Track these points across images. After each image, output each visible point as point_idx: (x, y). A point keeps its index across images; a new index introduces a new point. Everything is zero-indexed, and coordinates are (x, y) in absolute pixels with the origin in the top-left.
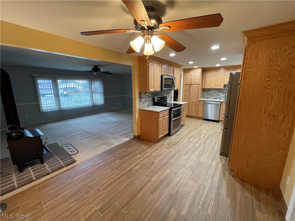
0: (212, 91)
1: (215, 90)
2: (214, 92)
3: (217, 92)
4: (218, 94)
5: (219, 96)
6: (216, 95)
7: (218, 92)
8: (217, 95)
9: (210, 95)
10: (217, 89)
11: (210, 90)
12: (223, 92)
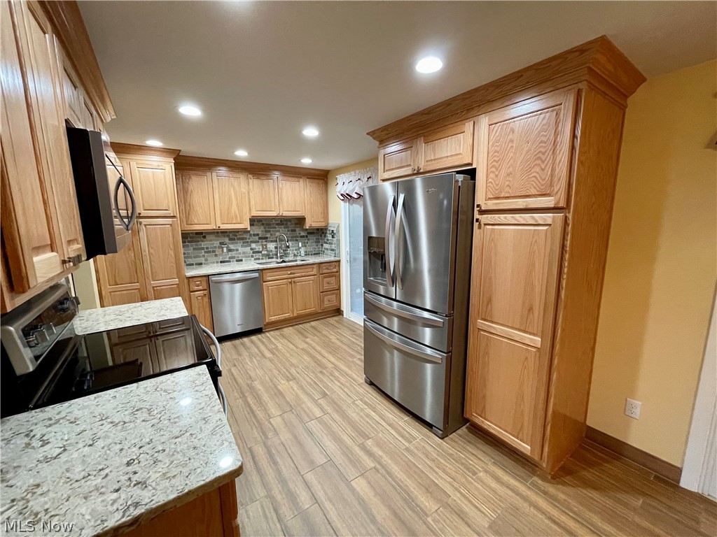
0: (211, 240)
1: (218, 236)
2: (217, 243)
3: (227, 240)
4: (232, 247)
5: (233, 254)
6: (225, 250)
7: (230, 239)
8: (230, 250)
9: (205, 252)
10: (224, 233)
11: (204, 237)
12: (242, 239)
